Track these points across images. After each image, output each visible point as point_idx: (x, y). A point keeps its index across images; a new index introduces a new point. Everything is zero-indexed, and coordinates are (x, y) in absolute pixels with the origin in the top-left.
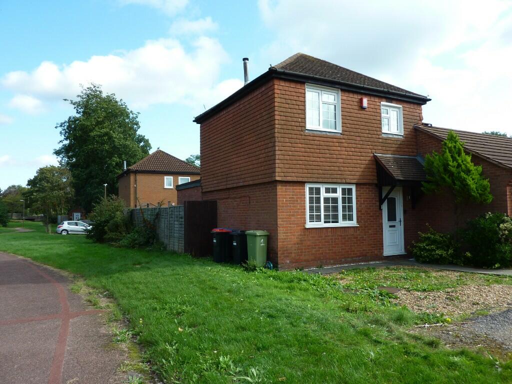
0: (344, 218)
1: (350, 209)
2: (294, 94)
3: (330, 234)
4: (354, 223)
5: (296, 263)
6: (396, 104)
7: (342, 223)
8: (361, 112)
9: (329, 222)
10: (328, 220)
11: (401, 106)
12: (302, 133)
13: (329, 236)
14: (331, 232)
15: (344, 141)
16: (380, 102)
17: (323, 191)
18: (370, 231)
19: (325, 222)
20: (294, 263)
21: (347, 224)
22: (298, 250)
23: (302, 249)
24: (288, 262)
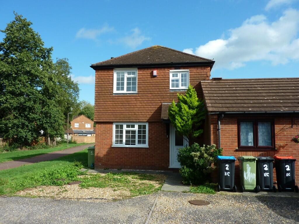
0: (139, 142)
1: (144, 137)
2: (107, 76)
3: (128, 151)
4: (146, 145)
5: (105, 165)
6: (184, 69)
7: (137, 145)
8: (153, 79)
9: (129, 144)
10: (129, 143)
11: (188, 70)
12: (111, 96)
13: (127, 152)
14: (129, 150)
15: (139, 97)
16: (169, 71)
17: (125, 126)
18: (158, 151)
19: (126, 144)
20: (104, 165)
21: (142, 146)
22: (106, 158)
23: (109, 158)
24: (100, 164)
